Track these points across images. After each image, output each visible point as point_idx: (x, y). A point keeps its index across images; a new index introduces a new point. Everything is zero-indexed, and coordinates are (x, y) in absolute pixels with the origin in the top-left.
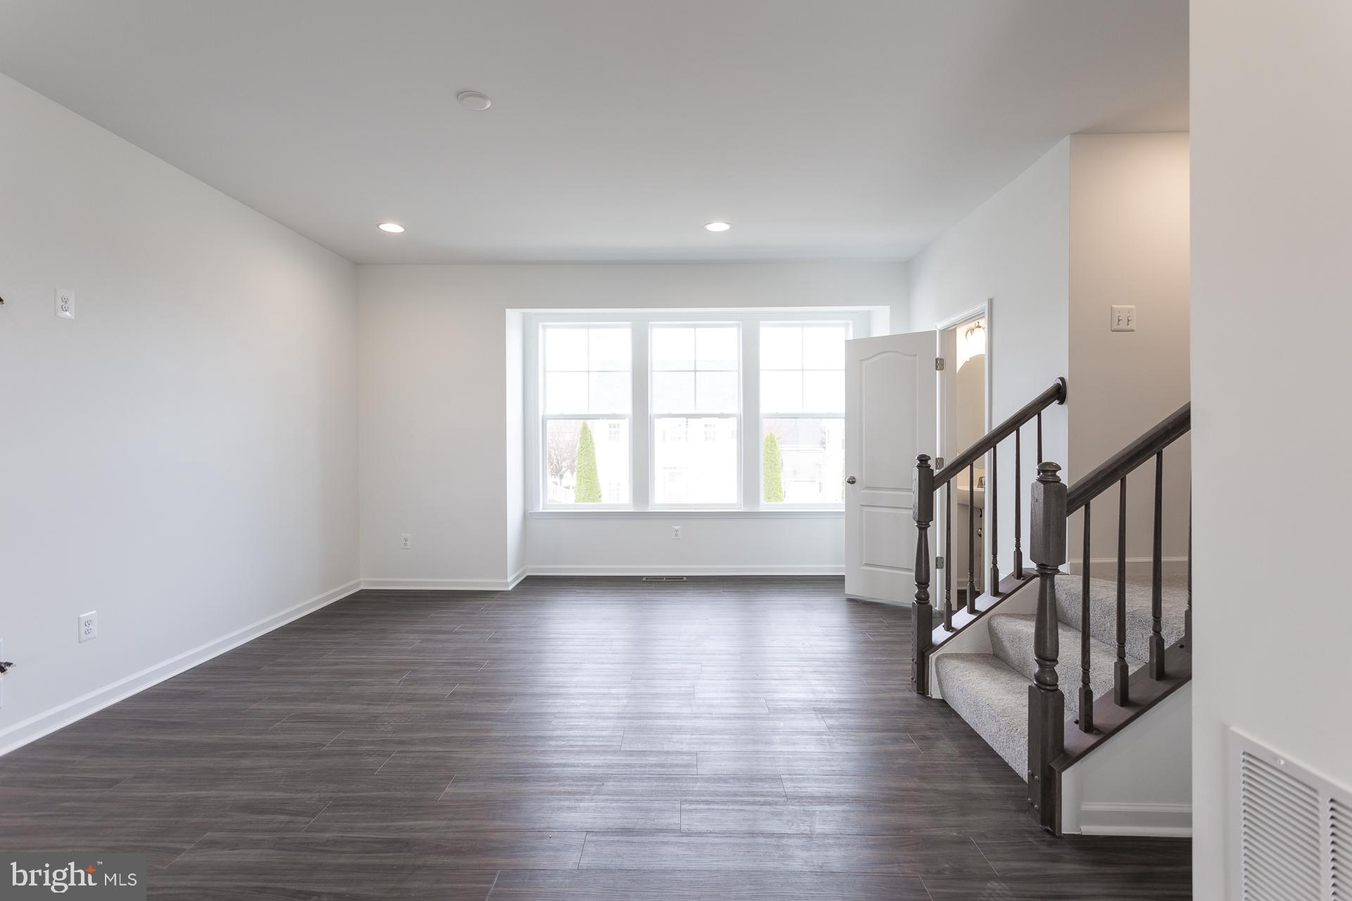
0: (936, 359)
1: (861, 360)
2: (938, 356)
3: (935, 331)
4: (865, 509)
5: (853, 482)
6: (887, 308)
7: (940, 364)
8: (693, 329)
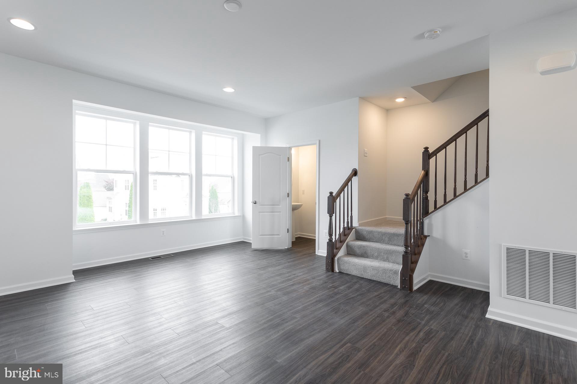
1: (259, 155)
2: (288, 156)
3: (288, 148)
4: (261, 213)
5: (255, 203)
6: (259, 135)
7: (288, 159)
8: (168, 130)
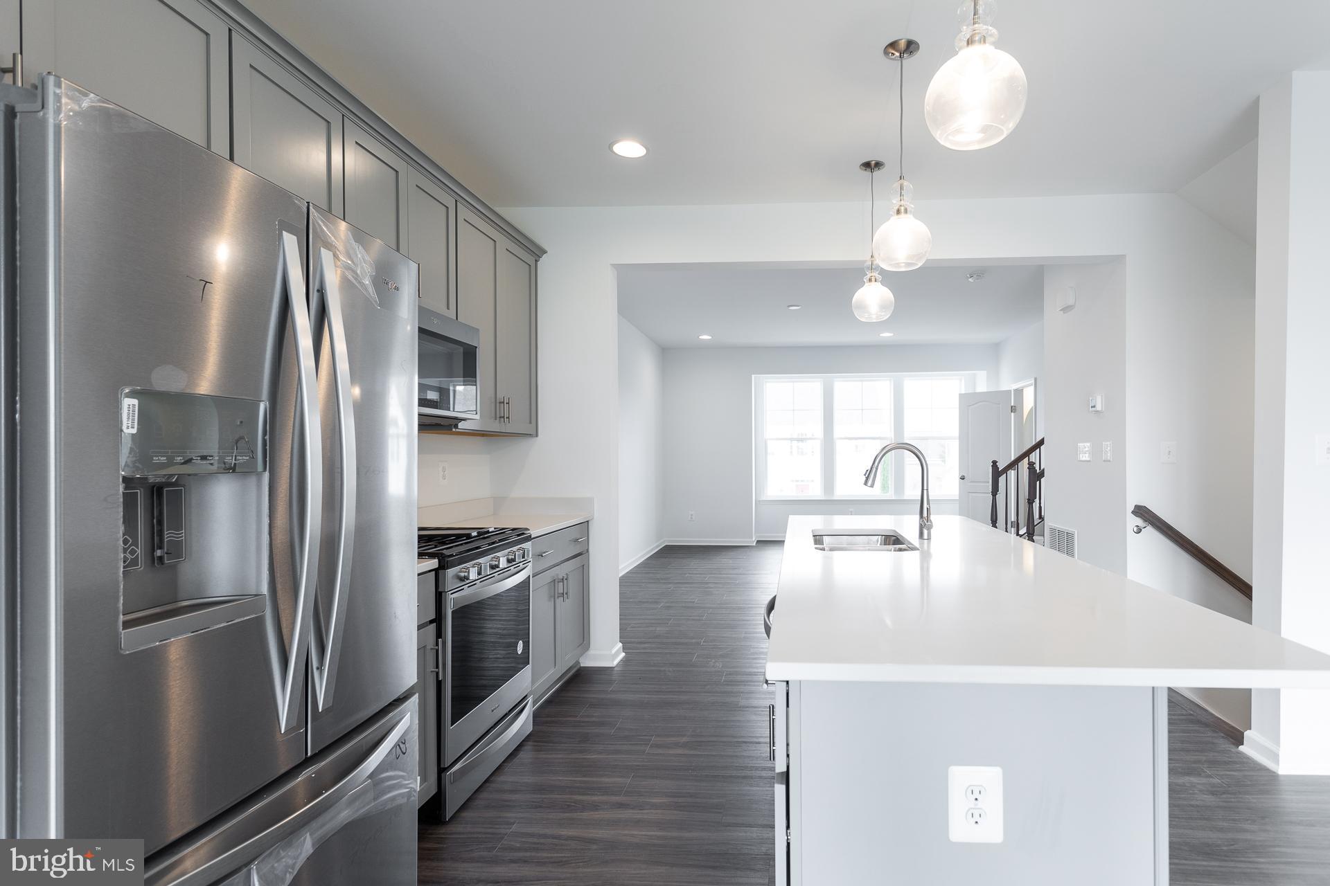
0: (1012, 407)
1: (967, 406)
2: (1012, 404)
3: (1011, 391)
4: (970, 494)
5: (963, 479)
6: (986, 373)
7: (1013, 409)
